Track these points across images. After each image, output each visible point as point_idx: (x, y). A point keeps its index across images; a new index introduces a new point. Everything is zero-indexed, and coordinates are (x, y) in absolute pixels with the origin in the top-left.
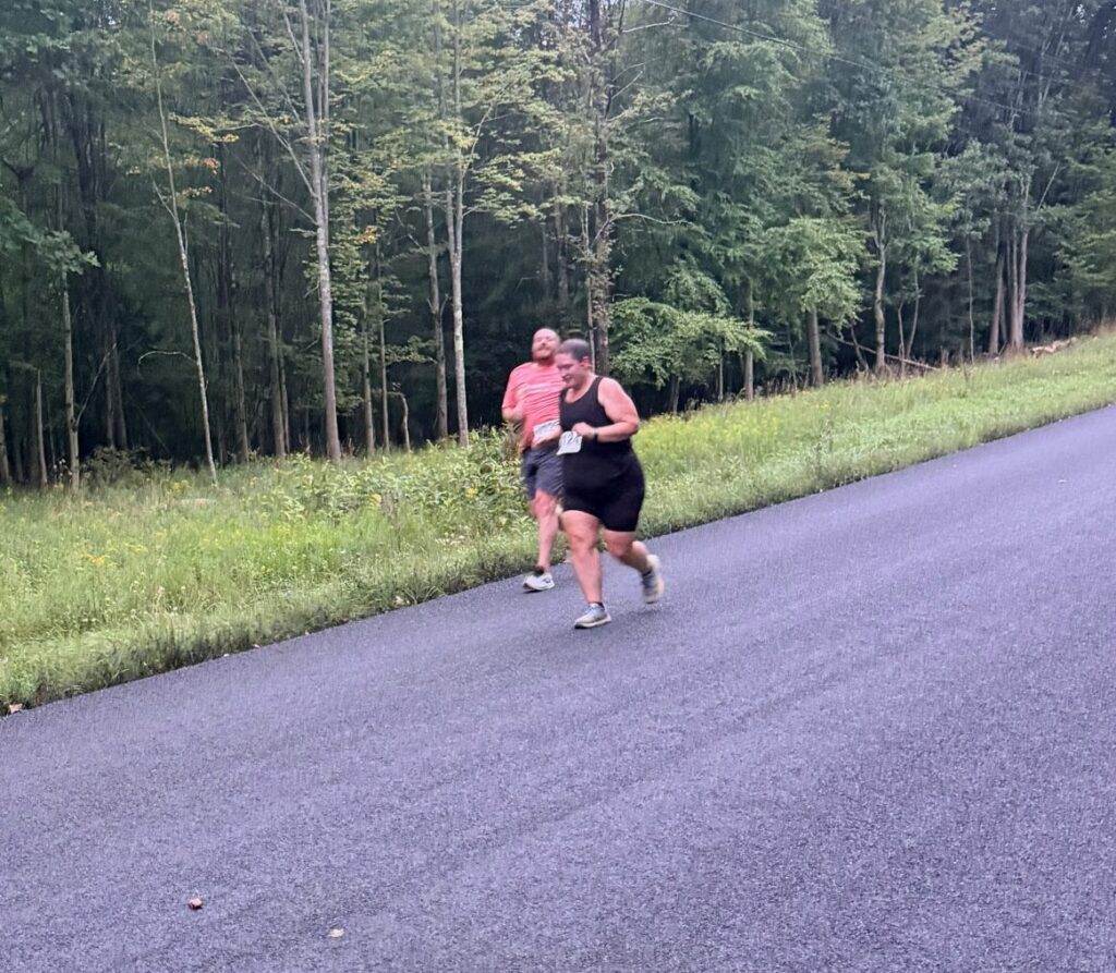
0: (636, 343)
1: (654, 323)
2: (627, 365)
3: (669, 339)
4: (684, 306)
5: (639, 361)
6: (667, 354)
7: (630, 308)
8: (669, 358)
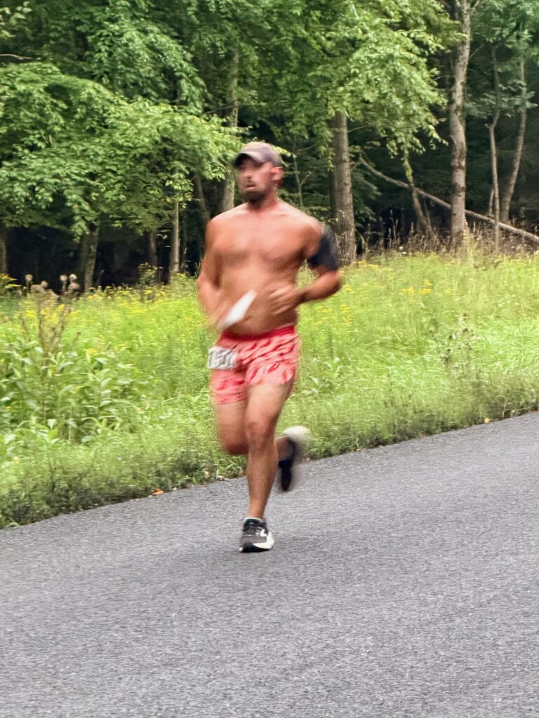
0: (33, 148)
1: (67, 114)
2: (19, 190)
3: (98, 147)
4: (124, 87)
5: (40, 183)
6: (92, 176)
7: (22, 81)
8: (95, 183)
